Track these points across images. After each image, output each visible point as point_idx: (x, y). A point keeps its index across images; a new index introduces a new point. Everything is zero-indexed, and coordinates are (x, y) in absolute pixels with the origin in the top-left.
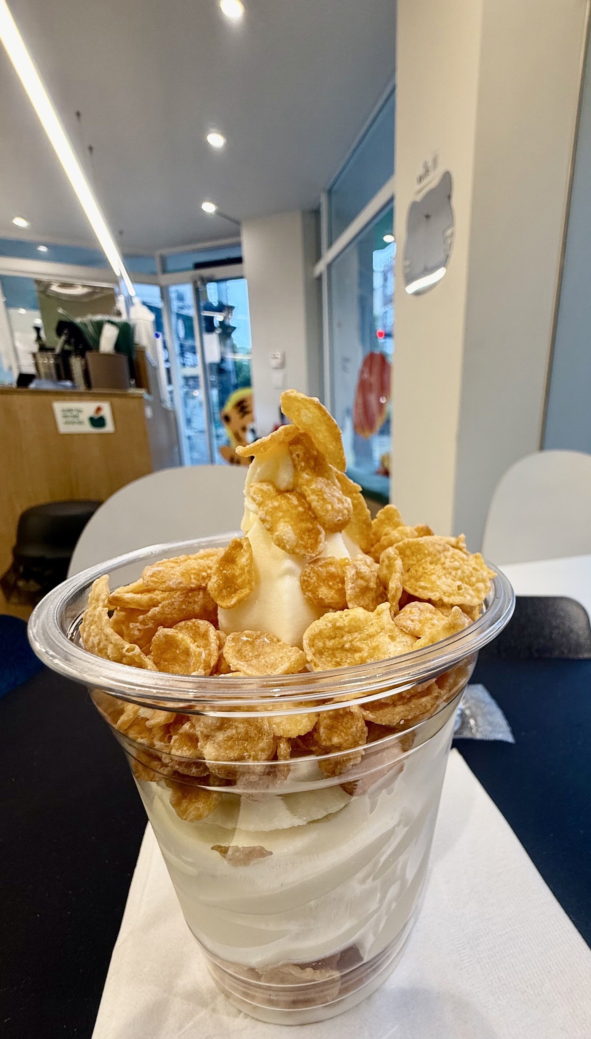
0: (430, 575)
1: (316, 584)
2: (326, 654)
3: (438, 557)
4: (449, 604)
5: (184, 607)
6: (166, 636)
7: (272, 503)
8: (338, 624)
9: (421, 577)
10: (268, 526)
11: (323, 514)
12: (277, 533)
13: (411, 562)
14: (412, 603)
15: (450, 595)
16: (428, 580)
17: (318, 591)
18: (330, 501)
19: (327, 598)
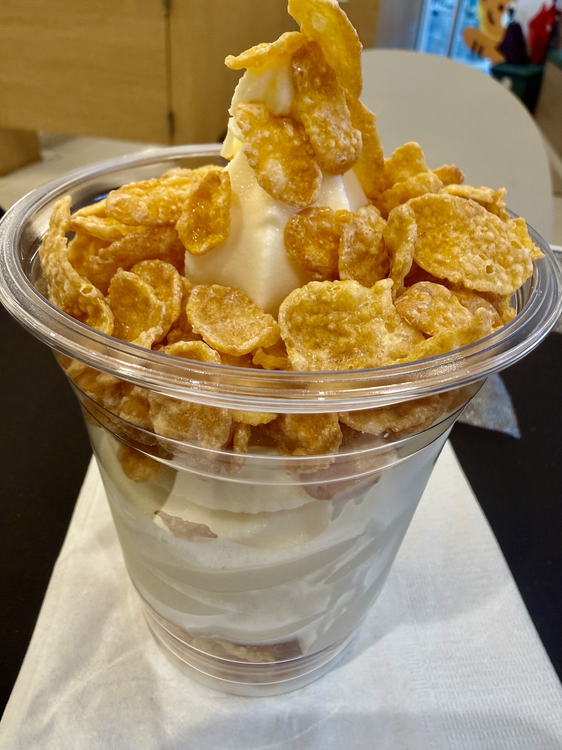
0: (451, 246)
1: (303, 241)
2: (304, 331)
3: (467, 222)
4: (471, 290)
5: (148, 245)
6: (125, 281)
7: (262, 133)
8: (324, 298)
9: (439, 246)
10: (254, 162)
11: (324, 151)
12: (263, 173)
13: (429, 225)
14: (422, 282)
15: (474, 278)
16: (447, 252)
17: (304, 250)
18: (335, 135)
19: (314, 260)
